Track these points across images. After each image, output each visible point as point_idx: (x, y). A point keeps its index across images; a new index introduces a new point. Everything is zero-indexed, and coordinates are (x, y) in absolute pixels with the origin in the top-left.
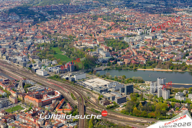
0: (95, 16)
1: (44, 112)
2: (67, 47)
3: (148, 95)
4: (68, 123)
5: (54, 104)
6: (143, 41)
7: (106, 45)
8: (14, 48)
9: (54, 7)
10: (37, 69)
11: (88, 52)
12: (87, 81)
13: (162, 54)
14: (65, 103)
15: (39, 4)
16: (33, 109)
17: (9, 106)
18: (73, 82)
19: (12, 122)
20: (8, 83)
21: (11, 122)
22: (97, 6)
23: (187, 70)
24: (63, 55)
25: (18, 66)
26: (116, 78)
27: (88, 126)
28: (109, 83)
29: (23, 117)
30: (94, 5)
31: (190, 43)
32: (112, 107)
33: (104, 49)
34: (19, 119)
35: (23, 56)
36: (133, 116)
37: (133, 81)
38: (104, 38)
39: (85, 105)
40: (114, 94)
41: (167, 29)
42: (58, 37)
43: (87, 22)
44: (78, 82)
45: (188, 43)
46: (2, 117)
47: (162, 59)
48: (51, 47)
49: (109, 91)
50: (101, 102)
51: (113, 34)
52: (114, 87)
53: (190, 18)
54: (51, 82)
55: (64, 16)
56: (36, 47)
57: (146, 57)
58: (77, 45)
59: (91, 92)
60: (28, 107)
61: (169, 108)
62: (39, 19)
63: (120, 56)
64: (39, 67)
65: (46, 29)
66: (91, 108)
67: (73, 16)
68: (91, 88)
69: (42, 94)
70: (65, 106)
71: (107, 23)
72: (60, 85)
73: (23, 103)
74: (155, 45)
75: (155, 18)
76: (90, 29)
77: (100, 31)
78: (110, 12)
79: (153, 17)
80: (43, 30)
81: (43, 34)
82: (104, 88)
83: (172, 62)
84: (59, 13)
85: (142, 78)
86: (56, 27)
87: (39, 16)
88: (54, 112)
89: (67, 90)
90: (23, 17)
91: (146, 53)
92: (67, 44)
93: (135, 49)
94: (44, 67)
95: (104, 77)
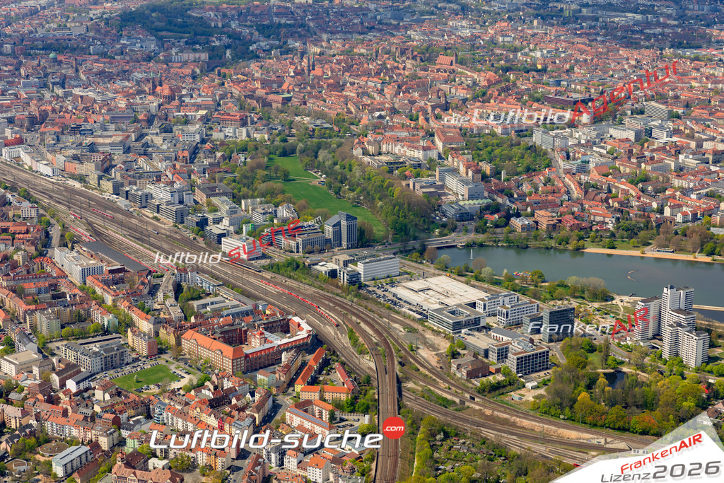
0: (427, 50)
1: (253, 395)
2: (331, 156)
3: (629, 347)
5: (288, 367)
6: (602, 147)
7: (470, 157)
8: (140, 155)
9: (280, 11)
10: (223, 235)
11: (406, 178)
12: (404, 284)
13: (674, 197)
14: (326, 364)
16: (213, 383)
17: (128, 368)
18: (352, 287)
19: (138, 426)
20: (122, 281)
21: (134, 426)
22: (432, 13)
24: (315, 187)
25: (158, 220)
26: (510, 279)
27: (413, 453)
28: (484, 295)
29: (179, 408)
30: (423, 7)
32: (496, 388)
33: (462, 169)
34: (165, 415)
35: (172, 183)
36: (576, 424)
37: (569, 291)
38: (461, 129)
39: (400, 375)
40: (505, 338)
42: (298, 119)
43: (398, 68)
44: (370, 289)
46: (103, 404)
47: (673, 215)
48: (271, 156)
49: (484, 327)
50: (459, 367)
52: (504, 311)
54: (276, 284)
55: (316, 45)
57: (616, 205)
58: (365, 153)
59: (420, 328)
60: (194, 374)
61: (709, 398)
62: (228, 52)
63: (522, 197)
64: (232, 228)
65: (254, 91)
66: (421, 386)
67: (346, 47)
68: (421, 311)
69: (243, 327)
70: (328, 374)
71: (469, 74)
72: (308, 296)
73: (175, 356)
74: (646, 164)
75: (644, 64)
76: (410, 96)
77: (447, 103)
78: (479, 37)
79: (636, 59)
80: (244, 93)
81: (241, 105)
82: (466, 316)
83: (712, 229)
84: (296, 33)
85: (603, 282)
86: (290, 84)
87: (225, 40)
88: (289, 394)
89: (333, 315)
90: (169, 41)
91: (614, 192)
92: (328, 146)
93: (574, 174)
94: (250, 227)
95: (464, 273)
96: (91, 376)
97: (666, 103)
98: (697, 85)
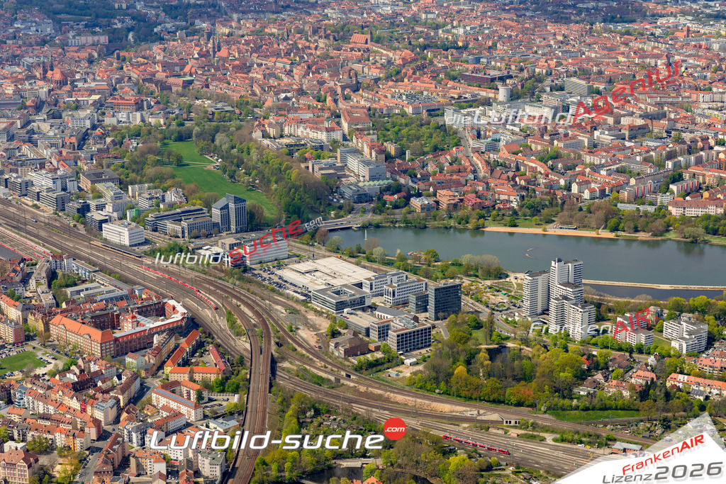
0: (342, 29)
1: (119, 377)
2: (228, 139)
3: (515, 323)
4: (205, 417)
5: (159, 350)
6: (516, 125)
7: (375, 137)
8: (24, 142)
10: (105, 221)
11: (306, 160)
12: (291, 266)
13: (583, 174)
14: (200, 345)
16: (79, 367)
18: (237, 270)
23: (672, 235)
24: (209, 172)
25: (37, 207)
26: (403, 258)
27: (280, 430)
28: (371, 274)
29: (42, 392)
31: (692, 135)
32: (374, 365)
33: (366, 150)
34: (25, 399)
35: (56, 170)
36: (451, 399)
37: (462, 269)
38: (369, 109)
39: (276, 355)
40: (389, 317)
41: (610, 81)
42: (198, 102)
43: (309, 48)
44: (256, 272)
45: (684, 135)
47: (581, 191)
48: (166, 141)
49: (369, 307)
50: (337, 345)
51: (404, 97)
52: (391, 290)
53: (703, 43)
54: (156, 268)
55: (225, 26)
56: (109, 140)
57: (523, 183)
58: (266, 135)
59: (302, 309)
60: (60, 359)
61: (589, 370)
62: (131, 35)
63: (425, 177)
64: (115, 215)
65: (153, 74)
66: (297, 365)
67: (257, 27)
68: (306, 292)
69: (116, 311)
70: (202, 356)
71: (385, 52)
72: (188, 280)
73: (43, 343)
74: (558, 141)
75: (572, 39)
76: (319, 76)
77: (358, 82)
78: (401, 14)
79: (564, 35)
80: (143, 77)
81: (139, 90)
82: (350, 296)
83: (619, 205)
84: (205, 13)
85: (497, 259)
86: (192, 67)
87: (129, 22)
88: (159, 377)
89: (213, 299)
90: (68, 24)
91: (522, 170)
92: (226, 129)
93: (482, 153)
94: (134, 212)
95: (356, 254)
97: (588, 79)
98: (624, 60)
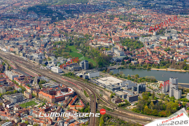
0: (112, 16)
1: (57, 108)
2: (83, 45)
3: (160, 94)
5: (67, 101)
6: (158, 42)
7: (121, 45)
8: (31, 46)
9: (72, 6)
11: (103, 51)
12: (100, 79)
13: (177, 55)
14: (77, 100)
15: (57, 3)
16: (46, 105)
17: (24, 102)
18: (86, 80)
19: (25, 117)
20: (23, 79)
22: (114, 6)
24: (78, 54)
25: (34, 63)
26: (130, 77)
27: (99, 123)
28: (121, 81)
29: (37, 112)
30: (112, 5)
32: (123, 105)
33: (119, 48)
34: (32, 113)
35: (39, 53)
36: (144, 115)
37: (145, 80)
38: (119, 37)
39: (97, 102)
40: (127, 92)
41: (183, 30)
42: (75, 35)
43: (103, 21)
44: (91, 80)
46: (16, 111)
47: (176, 59)
48: (67, 45)
49: (121, 90)
50: (113, 100)
51: (128, 34)
52: (127, 85)
54: (65, 79)
55: (81, 15)
56: (52, 45)
57: (161, 57)
58: (93, 44)
59: (104, 90)
60: (41, 103)
61: (180, 107)
62: (57, 18)
63: (135, 55)
64: (54, 65)
65: (63, 28)
67: (90, 16)
68: (105, 86)
69: (55, 90)
70: (78, 102)
71: (123, 22)
72: (74, 82)
73: (37, 98)
74: (170, 46)
75: (172, 19)
76: (106, 29)
77: (116, 30)
78: (127, 12)
79: (170, 18)
80: (61, 29)
81: (60, 32)
82: (116, 87)
83: (186, 63)
84: (76, 12)
85: (155, 77)
86: (73, 26)
87: (57, 14)
88: (67, 108)
89: (80, 87)
90: (41, 15)
91: (160, 53)
92: (82, 42)
93: (150, 49)
94: (59, 64)
95: (117, 76)
96: (13, 104)
97: (177, 29)
98: (186, 24)
